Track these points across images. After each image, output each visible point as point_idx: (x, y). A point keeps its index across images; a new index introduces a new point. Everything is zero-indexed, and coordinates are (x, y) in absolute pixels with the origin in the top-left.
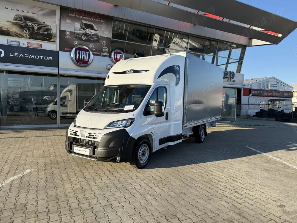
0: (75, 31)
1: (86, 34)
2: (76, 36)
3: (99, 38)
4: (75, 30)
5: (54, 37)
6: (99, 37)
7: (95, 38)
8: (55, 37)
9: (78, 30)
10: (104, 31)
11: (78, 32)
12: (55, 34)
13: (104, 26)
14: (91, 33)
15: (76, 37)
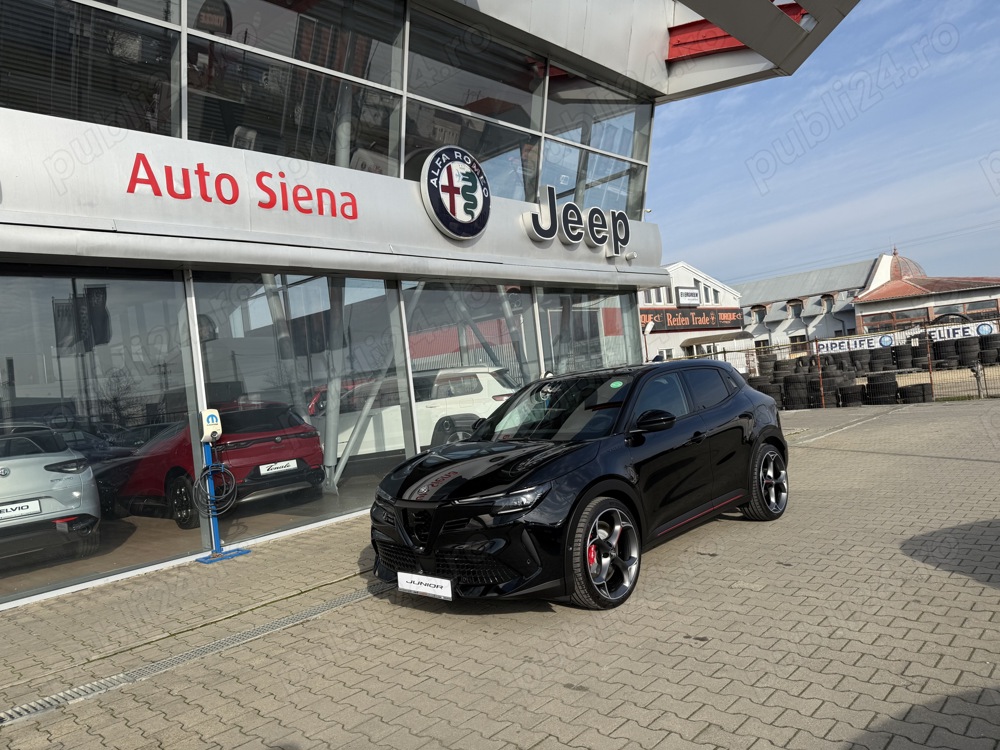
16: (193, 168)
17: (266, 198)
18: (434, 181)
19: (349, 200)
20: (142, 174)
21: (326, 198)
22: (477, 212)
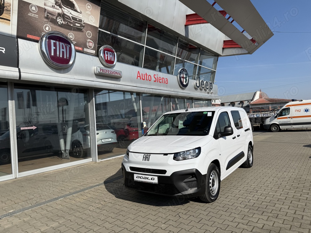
0: (46, 8)
1: (63, 16)
2: (47, 15)
3: (82, 26)
4: (45, 5)
5: (7, 10)
6: (82, 23)
7: (77, 25)
8: (10, 11)
9: (50, 7)
10: (89, 15)
11: (51, 9)
12: (10, 5)
13: (89, 7)
14: (71, 16)
15: (47, 18)
16: (145, 74)
17: (155, 80)
18: (180, 76)
19: (166, 80)
20: (139, 75)
21: (163, 79)
22: (187, 82)
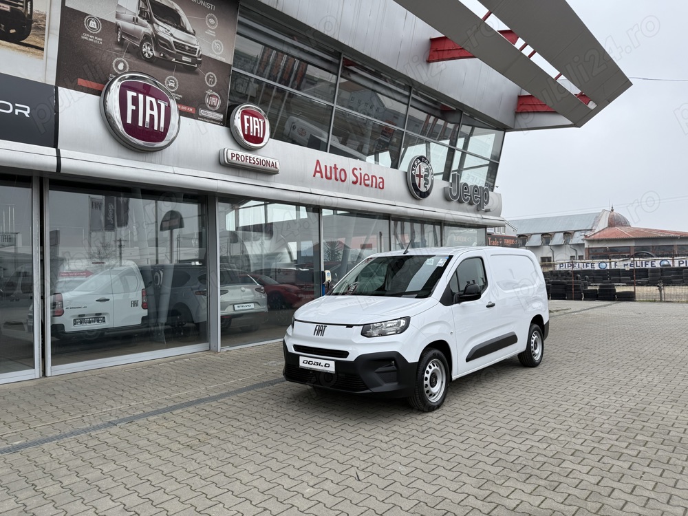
0: (120, 23)
1: (156, 40)
2: (122, 39)
3: (195, 61)
4: (118, 16)
5: (37, 28)
6: (196, 55)
7: (184, 58)
8: (44, 29)
9: (128, 21)
10: (213, 38)
11: (130, 26)
12: (45, 18)
13: (212, 21)
14: (172, 40)
15: (121, 44)
16: (333, 166)
17: (354, 179)
18: (414, 172)
19: (381, 180)
20: (318, 169)
21: (374, 179)
22: (428, 186)
